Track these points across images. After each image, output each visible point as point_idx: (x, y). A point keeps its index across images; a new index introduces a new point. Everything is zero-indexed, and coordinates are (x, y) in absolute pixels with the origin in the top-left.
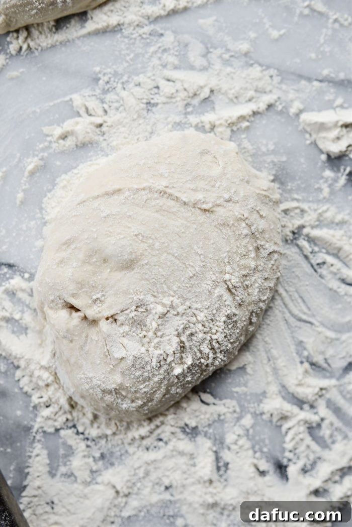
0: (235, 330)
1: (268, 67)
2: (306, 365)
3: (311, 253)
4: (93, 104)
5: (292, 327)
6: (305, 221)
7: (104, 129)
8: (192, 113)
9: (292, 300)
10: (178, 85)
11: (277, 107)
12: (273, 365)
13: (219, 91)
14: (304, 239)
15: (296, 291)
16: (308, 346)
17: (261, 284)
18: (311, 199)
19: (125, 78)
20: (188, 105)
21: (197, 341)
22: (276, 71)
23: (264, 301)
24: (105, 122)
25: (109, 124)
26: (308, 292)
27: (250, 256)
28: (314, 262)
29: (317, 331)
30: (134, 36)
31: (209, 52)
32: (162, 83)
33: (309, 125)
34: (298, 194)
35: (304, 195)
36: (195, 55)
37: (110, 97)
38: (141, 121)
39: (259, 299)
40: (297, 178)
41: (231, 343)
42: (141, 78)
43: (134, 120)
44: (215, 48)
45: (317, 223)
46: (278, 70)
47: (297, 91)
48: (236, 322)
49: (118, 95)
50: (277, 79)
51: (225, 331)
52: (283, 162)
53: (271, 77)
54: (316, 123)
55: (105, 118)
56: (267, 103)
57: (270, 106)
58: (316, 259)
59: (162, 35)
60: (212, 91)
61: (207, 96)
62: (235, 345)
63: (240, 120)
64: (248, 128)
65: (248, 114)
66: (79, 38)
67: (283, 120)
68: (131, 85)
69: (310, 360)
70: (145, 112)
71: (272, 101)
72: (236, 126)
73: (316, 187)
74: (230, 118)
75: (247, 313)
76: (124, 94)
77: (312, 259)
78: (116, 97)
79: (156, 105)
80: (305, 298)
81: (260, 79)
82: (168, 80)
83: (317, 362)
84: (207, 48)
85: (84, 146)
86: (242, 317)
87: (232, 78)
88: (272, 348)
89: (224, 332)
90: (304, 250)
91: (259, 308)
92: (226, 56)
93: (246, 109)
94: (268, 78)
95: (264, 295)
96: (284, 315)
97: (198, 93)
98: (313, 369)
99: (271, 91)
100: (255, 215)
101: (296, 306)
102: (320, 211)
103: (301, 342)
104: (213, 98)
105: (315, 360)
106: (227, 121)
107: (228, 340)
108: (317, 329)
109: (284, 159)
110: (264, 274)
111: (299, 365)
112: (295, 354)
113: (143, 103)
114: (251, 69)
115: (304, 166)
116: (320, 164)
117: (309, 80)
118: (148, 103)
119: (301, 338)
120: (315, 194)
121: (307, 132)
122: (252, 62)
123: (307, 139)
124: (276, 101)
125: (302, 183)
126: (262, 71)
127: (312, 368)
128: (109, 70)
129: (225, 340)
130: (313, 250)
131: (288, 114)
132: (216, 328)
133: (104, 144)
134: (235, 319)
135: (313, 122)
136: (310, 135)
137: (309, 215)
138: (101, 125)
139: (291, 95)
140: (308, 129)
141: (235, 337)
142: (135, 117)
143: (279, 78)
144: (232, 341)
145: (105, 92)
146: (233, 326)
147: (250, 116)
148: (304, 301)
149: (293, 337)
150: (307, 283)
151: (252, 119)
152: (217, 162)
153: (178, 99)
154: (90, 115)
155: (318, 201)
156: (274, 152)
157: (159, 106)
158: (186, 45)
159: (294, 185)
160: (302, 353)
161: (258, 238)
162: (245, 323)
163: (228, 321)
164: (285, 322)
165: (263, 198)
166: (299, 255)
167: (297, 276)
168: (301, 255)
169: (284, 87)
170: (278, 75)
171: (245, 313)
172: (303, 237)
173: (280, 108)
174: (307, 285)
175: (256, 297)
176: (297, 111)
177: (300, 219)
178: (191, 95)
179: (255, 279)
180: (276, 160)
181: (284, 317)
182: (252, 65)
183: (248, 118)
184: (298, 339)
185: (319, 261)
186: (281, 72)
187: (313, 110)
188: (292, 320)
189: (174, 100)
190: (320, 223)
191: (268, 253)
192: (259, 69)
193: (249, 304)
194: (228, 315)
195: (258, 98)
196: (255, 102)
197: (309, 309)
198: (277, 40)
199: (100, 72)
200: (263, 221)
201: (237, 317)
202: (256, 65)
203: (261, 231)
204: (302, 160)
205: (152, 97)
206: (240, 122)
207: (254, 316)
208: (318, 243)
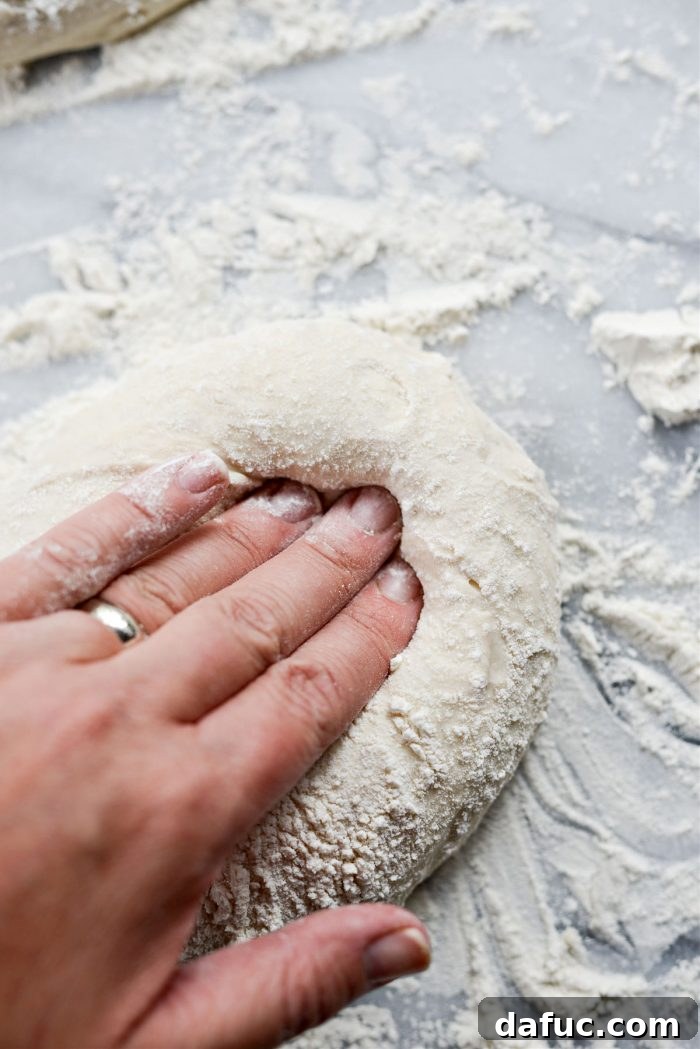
0: (406, 852)
1: (522, 200)
2: (572, 935)
3: (600, 655)
4: (95, 262)
5: (540, 835)
6: (590, 577)
7: (118, 322)
8: (329, 297)
9: (547, 770)
10: (302, 230)
11: (539, 294)
12: (487, 928)
13: (401, 248)
14: (585, 621)
15: (558, 748)
16: (579, 887)
17: (499, 739)
18: (607, 523)
19: (177, 207)
20: (321, 277)
21: (301, 875)
22: (540, 210)
23: (497, 783)
24: (121, 306)
25: (130, 311)
26: (587, 753)
27: (469, 655)
28: (606, 679)
29: (604, 851)
30: (205, 110)
31: (380, 156)
32: (265, 224)
33: (614, 342)
34: (575, 509)
35: (591, 511)
36: (347, 163)
37: (139, 248)
38: (207, 310)
39: (486, 777)
40: (577, 469)
41: (392, 884)
42: (215, 208)
43: (191, 306)
44: (398, 147)
45: (619, 583)
46: (546, 208)
47: (590, 260)
48: (413, 833)
49: (156, 243)
50: (541, 229)
51: (379, 853)
52: (544, 429)
53: (528, 222)
54: (628, 338)
55: (124, 297)
56: (513, 283)
57: (520, 293)
58: (613, 672)
59: (272, 110)
60: (382, 249)
61: (369, 258)
62: (402, 889)
63: (446, 320)
64: (462, 341)
65: (464, 309)
66: (77, 108)
67: (550, 328)
68: (190, 224)
69: (581, 923)
70: (218, 290)
71: (527, 281)
72: (436, 334)
73: (622, 494)
74: (422, 313)
75: (446, 813)
76: (171, 242)
77: (602, 670)
78: (151, 249)
79: (244, 273)
80: (577, 767)
81: (500, 226)
82: (280, 216)
83: (598, 930)
84: (378, 146)
85: (68, 362)
86: (431, 823)
87: (434, 221)
88: (487, 885)
89: (377, 857)
90: (584, 647)
91: (481, 800)
92: (423, 168)
93: (462, 296)
94: (519, 223)
95: (500, 768)
96: (524, 806)
97: (348, 250)
98: (588, 947)
99: (524, 257)
100: (496, 548)
101: (554, 785)
102: (627, 554)
103: (563, 875)
104: (383, 264)
105: (593, 923)
106: (413, 321)
107: (385, 876)
108: (603, 846)
109: (548, 421)
110: (510, 712)
111: (554, 933)
112: (543, 905)
113: (215, 267)
114: (479, 201)
115: (596, 442)
116: (634, 439)
117: (621, 234)
118: (228, 269)
119: (562, 867)
120: (618, 512)
121: (606, 359)
122: (483, 184)
123: (605, 377)
124: (536, 282)
125: (589, 483)
126: (506, 208)
127: (585, 945)
128: (140, 186)
129: (377, 876)
130: (604, 649)
131: (563, 312)
132: (357, 845)
133: (115, 360)
134: (411, 826)
135: (621, 335)
136: (615, 367)
137: (601, 561)
138: (109, 314)
139: (574, 270)
140: (611, 352)
141: (404, 870)
142: (193, 297)
143: (547, 228)
144: (394, 878)
145: (128, 235)
146: (403, 843)
147: (470, 312)
148: (575, 774)
149: (542, 862)
150: (586, 730)
151: (476, 320)
152: (403, 391)
153: (300, 262)
154: (87, 287)
155: (626, 530)
156: (523, 403)
157: (254, 277)
158: (329, 137)
159: (567, 486)
160: (563, 903)
161: (501, 609)
162: (436, 837)
163: (391, 828)
164: (525, 822)
165: (523, 500)
166: (571, 659)
167: (561, 710)
168: (576, 659)
169: (557, 248)
170: (544, 220)
171: (443, 812)
172: (581, 614)
173: (545, 297)
174: (585, 735)
175: (480, 772)
176: (587, 308)
177: (576, 569)
178: (331, 254)
179: (484, 723)
180: (526, 423)
181: (523, 811)
182: (483, 192)
183: (464, 316)
184: (554, 868)
185: (620, 677)
186: (551, 213)
187: (624, 308)
188: (542, 819)
189: (288, 265)
190: (629, 582)
191: (530, 653)
192: (498, 201)
193: (457, 791)
194: (393, 811)
195: (494, 271)
196: (486, 280)
197: (586, 793)
198: (547, 137)
199: (119, 189)
200: (520, 565)
201: (418, 821)
202: (492, 193)
203: (511, 592)
204: (592, 427)
205: (237, 253)
206: (445, 326)
207: (465, 819)
208: (620, 632)
